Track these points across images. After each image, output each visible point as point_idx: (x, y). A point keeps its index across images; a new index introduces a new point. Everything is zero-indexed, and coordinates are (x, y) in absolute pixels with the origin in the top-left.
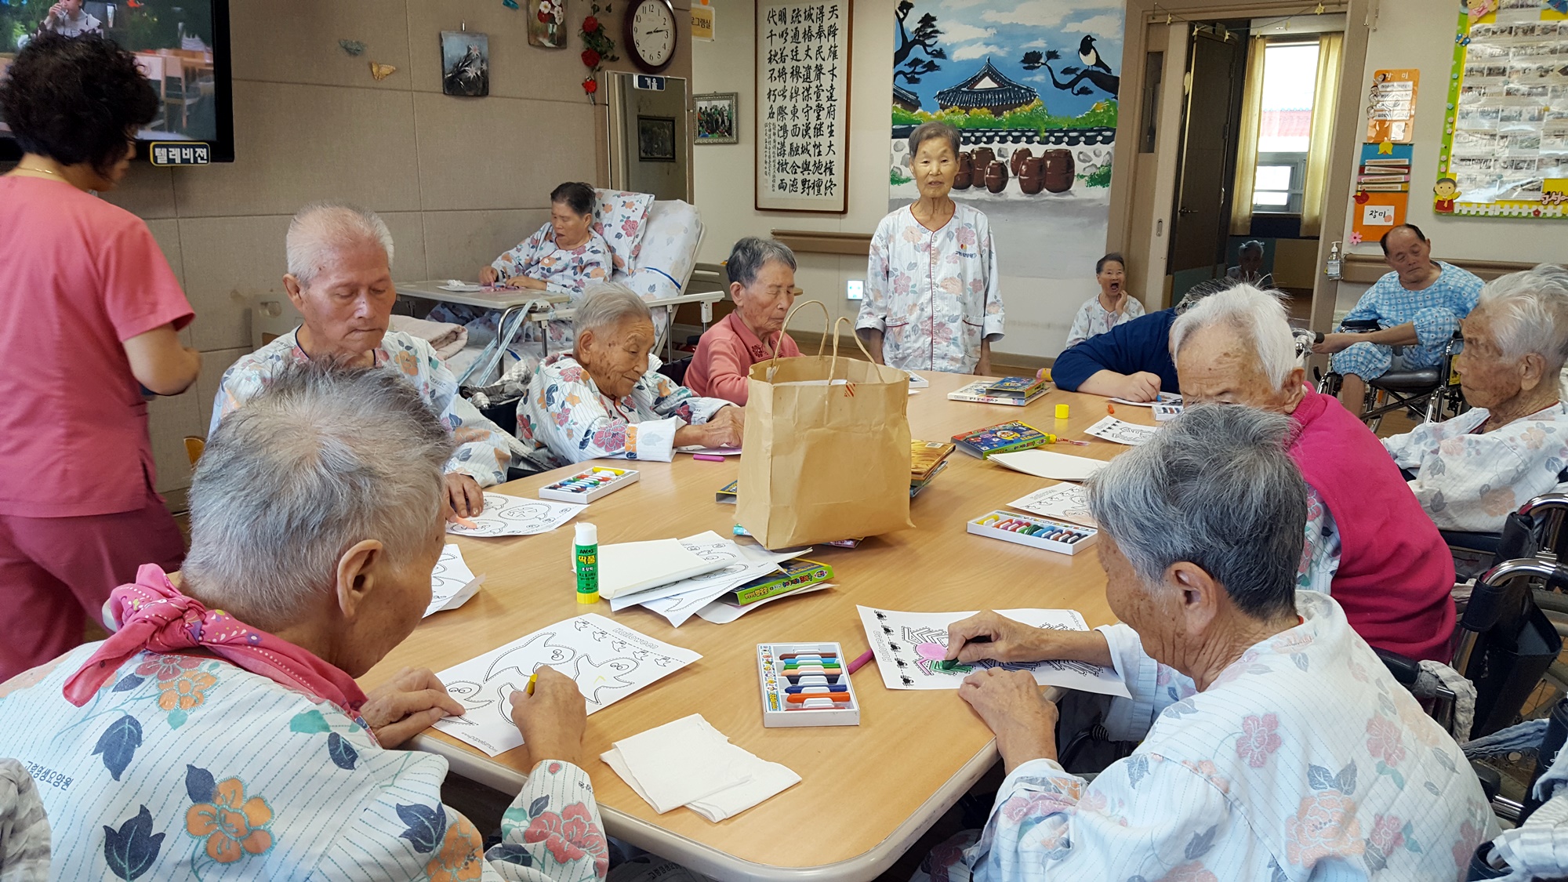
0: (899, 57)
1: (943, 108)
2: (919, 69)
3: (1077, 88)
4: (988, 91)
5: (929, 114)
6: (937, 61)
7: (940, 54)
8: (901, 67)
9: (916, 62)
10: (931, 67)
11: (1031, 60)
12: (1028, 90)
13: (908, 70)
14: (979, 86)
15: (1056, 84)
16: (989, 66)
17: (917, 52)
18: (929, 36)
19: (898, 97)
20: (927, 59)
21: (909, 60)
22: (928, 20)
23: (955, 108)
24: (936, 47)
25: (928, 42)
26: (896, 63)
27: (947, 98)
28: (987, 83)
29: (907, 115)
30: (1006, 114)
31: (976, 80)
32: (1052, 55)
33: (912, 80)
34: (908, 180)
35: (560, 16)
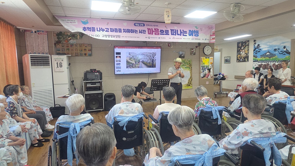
0: (254, 50)
3: (283, 54)
4: (268, 55)
6: (260, 51)
7: (261, 50)
8: (254, 52)
9: (257, 51)
11: (275, 50)
12: (275, 54)
14: (267, 54)
15: (279, 53)
16: (268, 51)
19: (254, 56)
20: (259, 50)
22: (259, 45)
25: (259, 48)
27: (262, 56)
28: (268, 54)
29: (255, 59)
30: (271, 58)
31: (266, 53)
32: (279, 49)
33: (256, 54)
35: (194, 51)
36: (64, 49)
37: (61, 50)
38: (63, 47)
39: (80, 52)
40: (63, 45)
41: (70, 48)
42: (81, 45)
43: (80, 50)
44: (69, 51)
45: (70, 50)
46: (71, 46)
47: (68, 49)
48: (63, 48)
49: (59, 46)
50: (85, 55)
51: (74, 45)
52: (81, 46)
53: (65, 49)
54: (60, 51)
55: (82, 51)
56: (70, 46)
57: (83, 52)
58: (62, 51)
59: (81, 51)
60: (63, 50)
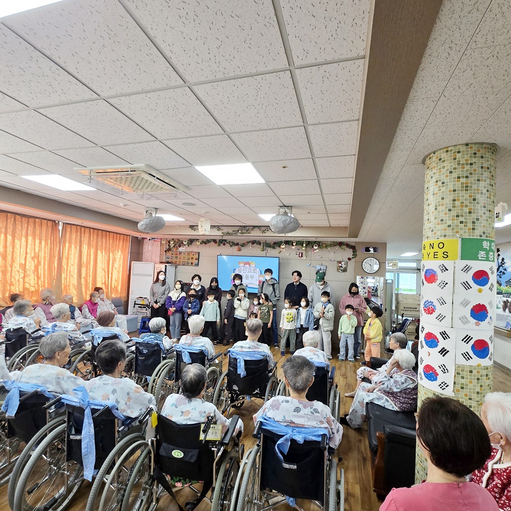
0: (498, 270)
1: (507, 286)
2: (502, 274)
5: (504, 288)
7: (505, 270)
9: (501, 272)
10: (504, 273)
13: (499, 274)
17: (501, 269)
18: (503, 264)
19: (498, 282)
20: (503, 271)
21: (499, 271)
22: (503, 259)
23: (509, 286)
24: (505, 268)
25: (503, 266)
26: (497, 271)
27: (507, 283)
29: (499, 287)
33: (500, 277)
34: (500, 308)
35: (344, 266)
36: (173, 257)
37: (170, 258)
38: (172, 254)
39: (187, 261)
40: (172, 252)
41: (178, 256)
42: (189, 253)
44: (177, 259)
46: (180, 254)
47: (177, 257)
49: (169, 254)
50: (191, 265)
51: (183, 253)
55: (189, 259)
56: (178, 254)
57: (190, 261)
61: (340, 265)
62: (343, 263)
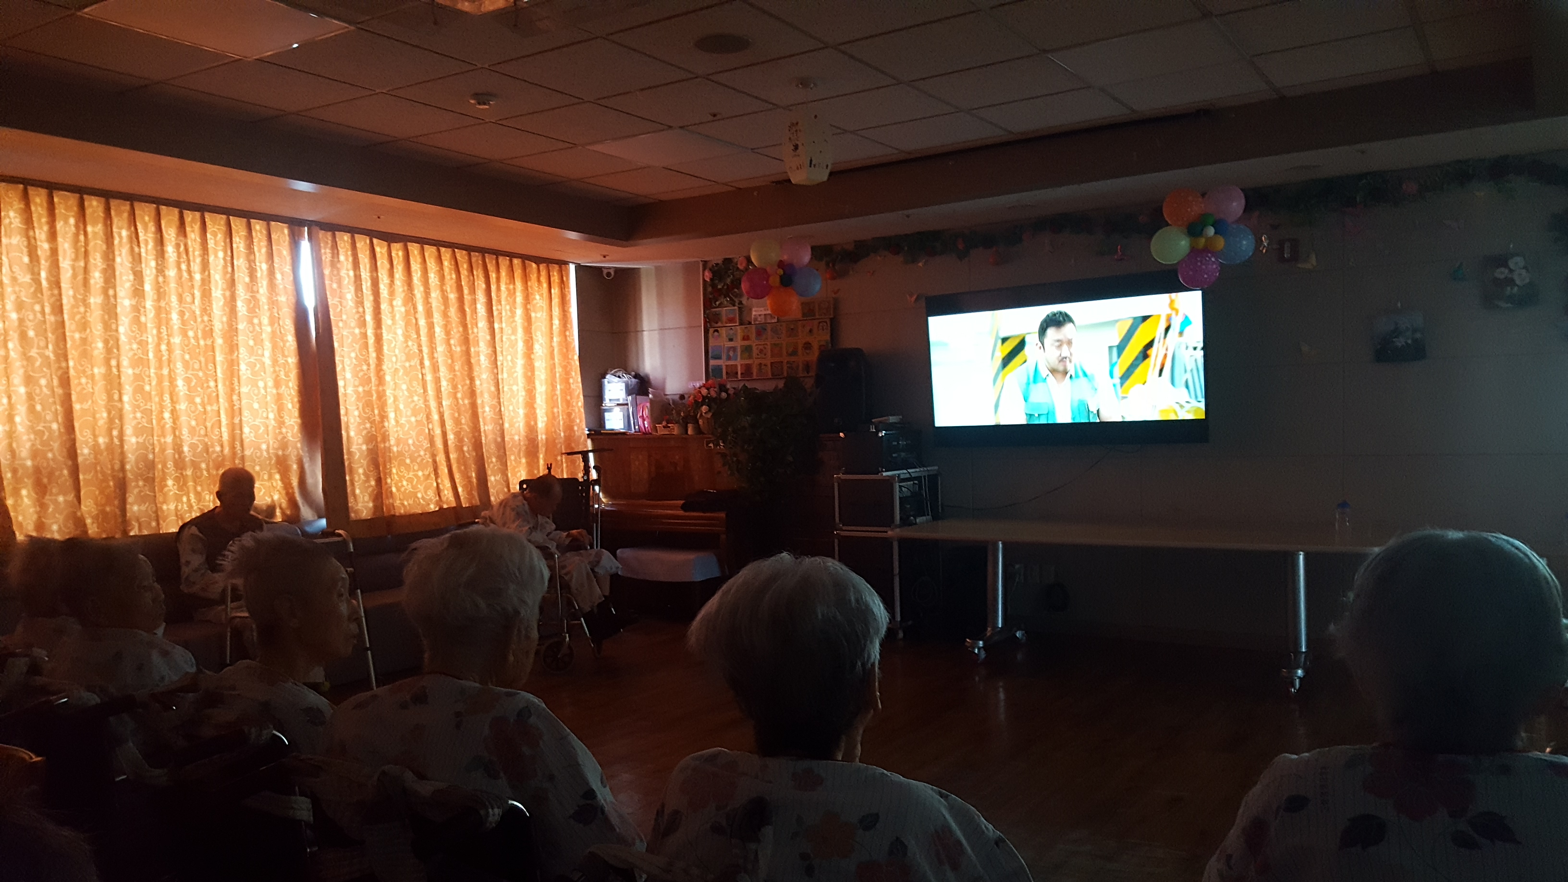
35: (1521, 277)
37: (724, 357)
38: (731, 340)
39: (793, 359)
40: (731, 332)
41: (753, 342)
42: (792, 327)
43: (790, 350)
44: (750, 357)
45: (755, 351)
47: (749, 349)
48: (731, 344)
49: (720, 340)
50: (806, 374)
51: (769, 328)
52: (792, 332)
53: (739, 350)
54: (719, 358)
55: (796, 351)
56: (753, 336)
57: (802, 358)
58: (729, 358)
59: (791, 354)
60: (731, 354)
61: (1501, 273)
62: (1518, 262)
